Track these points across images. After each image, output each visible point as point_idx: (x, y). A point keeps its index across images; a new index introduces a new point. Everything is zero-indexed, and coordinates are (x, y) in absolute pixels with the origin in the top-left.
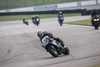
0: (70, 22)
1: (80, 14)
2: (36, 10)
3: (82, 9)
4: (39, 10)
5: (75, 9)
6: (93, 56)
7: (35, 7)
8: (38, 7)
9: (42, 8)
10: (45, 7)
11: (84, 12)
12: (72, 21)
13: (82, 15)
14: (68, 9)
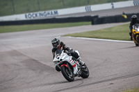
0: (76, 34)
1: (90, 23)
2: (28, 19)
3: (93, 15)
4: (32, 18)
5: (83, 16)
6: (109, 80)
7: (27, 14)
8: (31, 14)
9: (36, 15)
10: (40, 14)
11: (95, 20)
12: (78, 32)
13: (93, 24)
14: (73, 16)
